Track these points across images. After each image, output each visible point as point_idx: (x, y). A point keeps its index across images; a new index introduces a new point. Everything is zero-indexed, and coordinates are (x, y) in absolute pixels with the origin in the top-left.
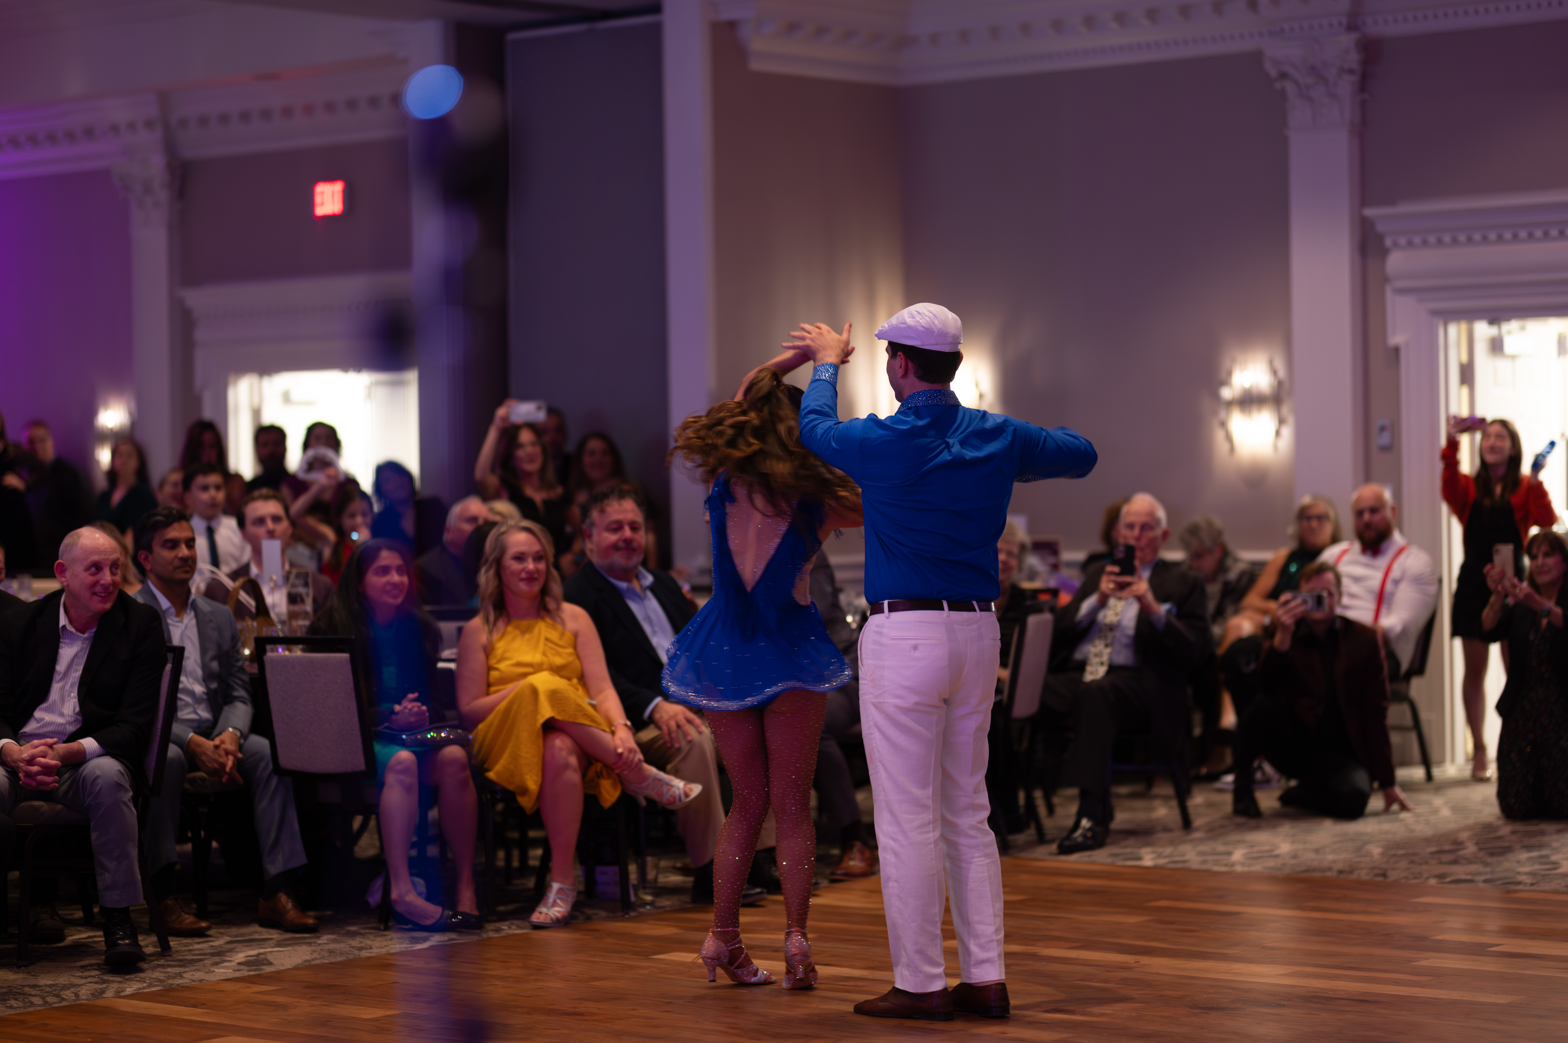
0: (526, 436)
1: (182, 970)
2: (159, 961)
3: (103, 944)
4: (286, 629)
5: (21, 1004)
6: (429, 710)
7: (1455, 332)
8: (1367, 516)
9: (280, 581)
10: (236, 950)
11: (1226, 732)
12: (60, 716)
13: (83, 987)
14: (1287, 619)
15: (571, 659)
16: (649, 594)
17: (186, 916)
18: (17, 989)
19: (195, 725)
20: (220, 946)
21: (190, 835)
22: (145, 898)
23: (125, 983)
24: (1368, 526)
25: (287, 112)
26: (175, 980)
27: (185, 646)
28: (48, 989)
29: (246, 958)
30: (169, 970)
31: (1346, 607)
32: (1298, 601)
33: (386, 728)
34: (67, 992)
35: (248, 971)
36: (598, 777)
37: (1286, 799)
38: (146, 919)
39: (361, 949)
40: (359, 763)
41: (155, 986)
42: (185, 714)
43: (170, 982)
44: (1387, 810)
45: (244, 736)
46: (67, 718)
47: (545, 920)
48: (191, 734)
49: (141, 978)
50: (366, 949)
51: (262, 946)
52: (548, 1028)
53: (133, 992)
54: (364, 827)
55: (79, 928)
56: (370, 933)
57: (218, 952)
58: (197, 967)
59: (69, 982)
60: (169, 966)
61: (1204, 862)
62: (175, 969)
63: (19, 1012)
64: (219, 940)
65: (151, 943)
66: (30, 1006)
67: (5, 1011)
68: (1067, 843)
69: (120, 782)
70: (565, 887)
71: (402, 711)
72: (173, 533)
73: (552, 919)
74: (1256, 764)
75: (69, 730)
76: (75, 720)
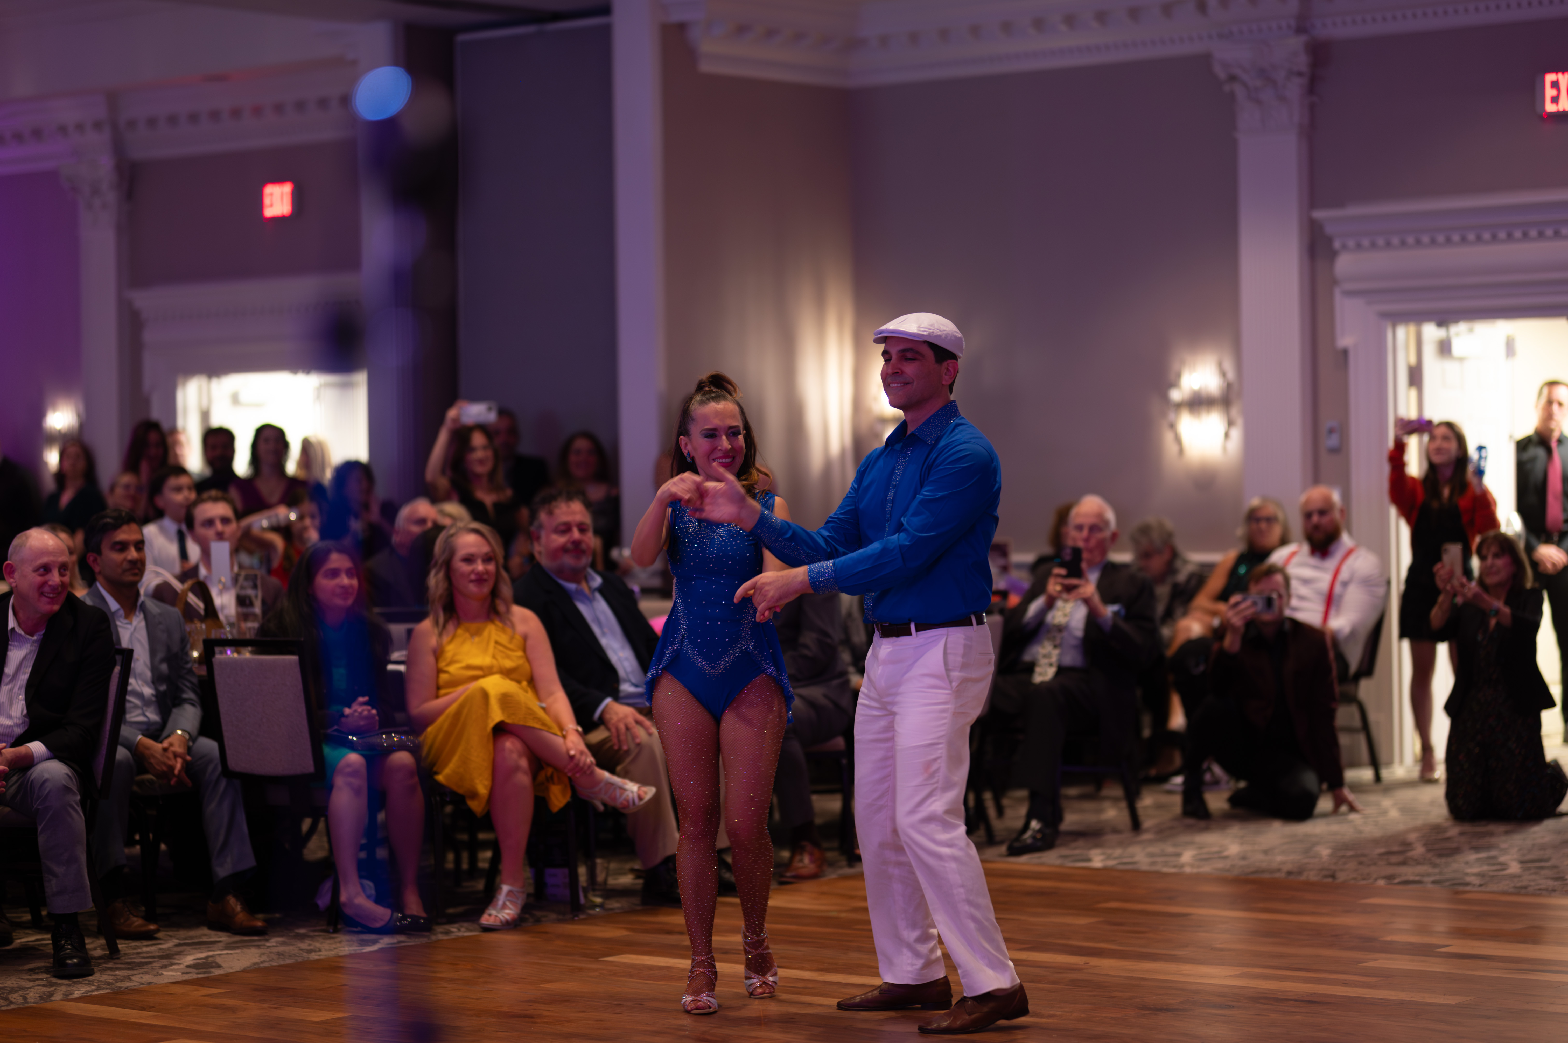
0: (478, 439)
1: (130, 972)
2: (107, 964)
3: (51, 946)
4: (235, 631)
6: (378, 714)
7: (1403, 334)
8: (1315, 519)
9: (229, 583)
10: (185, 953)
11: (1175, 734)
12: (7, 718)
13: (32, 990)
14: (1237, 621)
15: (521, 661)
16: (598, 596)
17: (135, 919)
19: (144, 727)
20: (169, 949)
21: (138, 837)
22: (93, 901)
23: (73, 986)
24: (1317, 527)
25: (236, 113)
26: (123, 982)
27: (134, 648)
29: (195, 961)
30: (117, 973)
31: (1294, 609)
32: (1248, 603)
33: (336, 730)
34: (15, 995)
35: (197, 974)
36: (549, 782)
37: (1235, 800)
38: (94, 923)
39: (310, 951)
40: (308, 766)
41: (104, 988)
42: (134, 716)
43: (119, 984)
44: (1335, 811)
45: (193, 739)
46: (15, 720)
47: (495, 922)
48: (140, 737)
49: (89, 981)
50: (315, 951)
51: (210, 949)
52: (497, 1031)
53: (81, 995)
54: (313, 829)
55: (27, 931)
56: (319, 936)
57: (167, 955)
58: (145, 970)
59: (17, 985)
60: (118, 969)
61: (1153, 863)
62: (123, 971)
64: (168, 942)
65: (98, 946)
68: (1017, 845)
69: (68, 786)
70: (514, 889)
71: (352, 714)
72: (123, 535)
73: (501, 922)
74: (1205, 765)
75: (17, 732)
76: (23, 723)
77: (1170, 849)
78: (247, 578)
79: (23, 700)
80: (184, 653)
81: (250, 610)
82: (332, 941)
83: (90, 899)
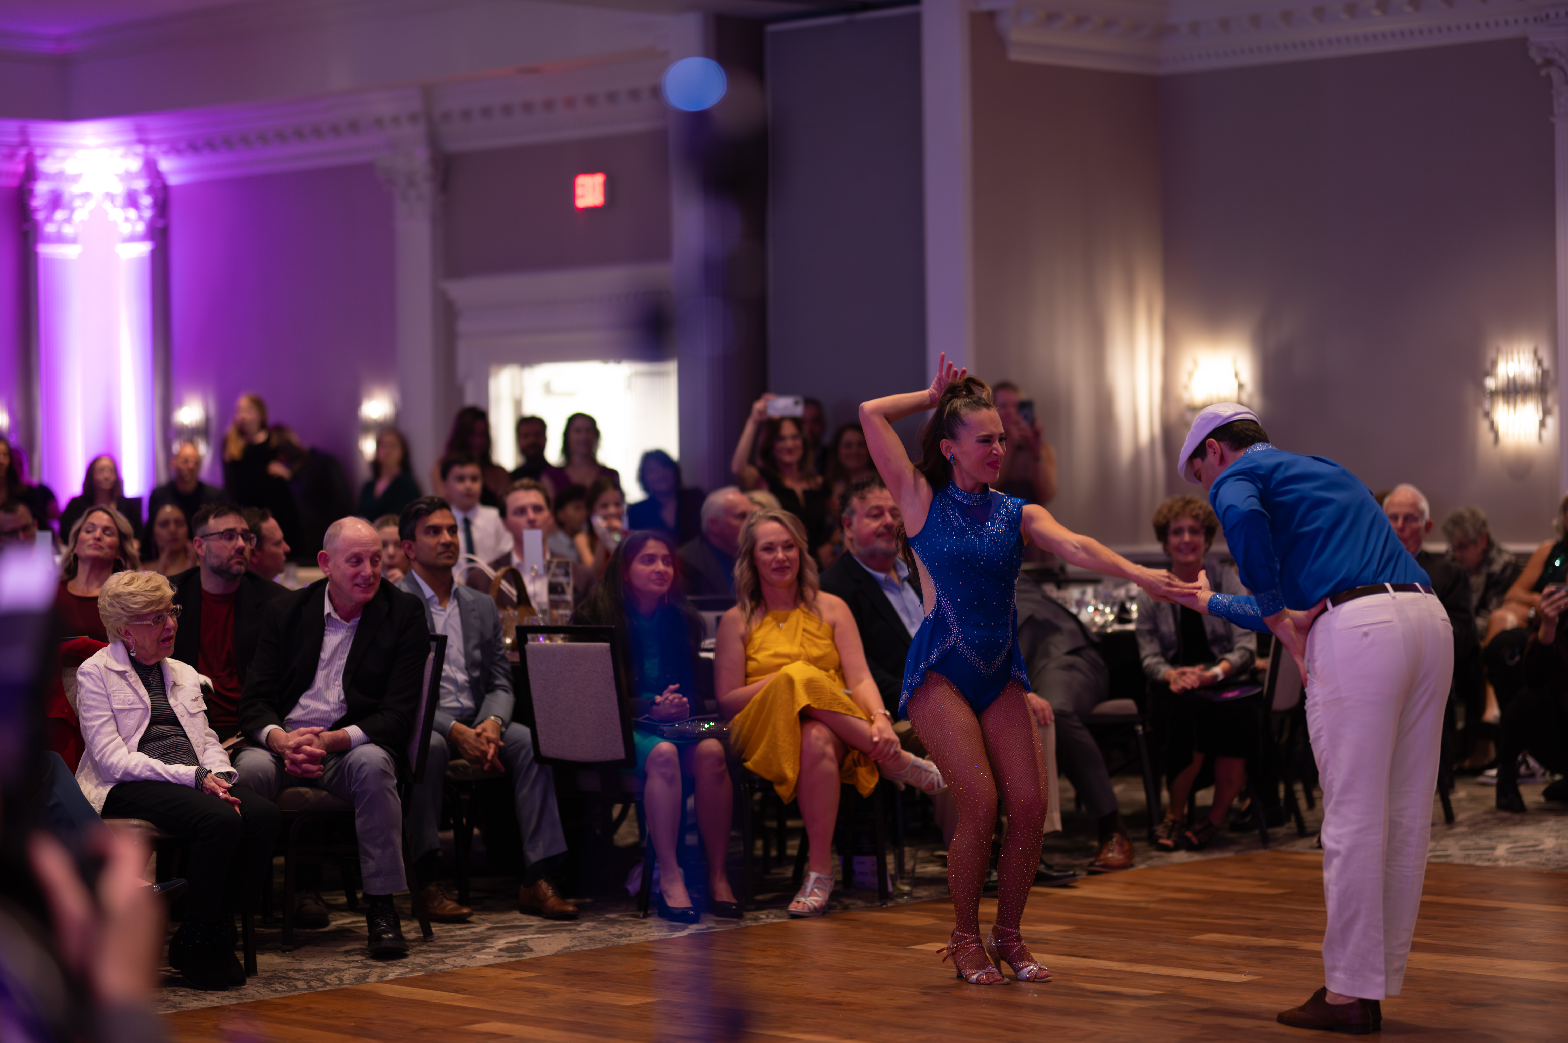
0: (788, 429)
1: (444, 955)
2: (421, 947)
3: (366, 929)
4: (547, 618)
5: (286, 988)
6: (689, 702)
9: (541, 571)
10: (498, 937)
11: (1489, 725)
12: (325, 704)
13: (347, 971)
14: (1551, 612)
15: (829, 650)
16: (907, 585)
17: (448, 902)
18: (283, 973)
19: (458, 712)
20: (481, 932)
21: (452, 822)
22: (408, 884)
23: (388, 968)
25: (549, 105)
26: (437, 965)
27: (448, 634)
28: (312, 973)
29: (507, 945)
30: (431, 955)
32: (1563, 593)
33: (647, 718)
34: (331, 977)
35: (509, 957)
36: (856, 766)
37: (1550, 793)
38: (409, 905)
39: (620, 936)
40: (619, 752)
41: (418, 971)
42: (448, 702)
43: (432, 967)
45: (506, 725)
46: (332, 706)
47: (803, 909)
48: (454, 722)
49: (404, 963)
50: (626, 936)
51: (522, 933)
52: (806, 1018)
53: (395, 977)
54: (623, 815)
55: (343, 913)
56: (629, 921)
57: (480, 938)
58: (459, 953)
59: (333, 966)
60: (431, 952)
61: (1468, 856)
62: (437, 954)
63: (283, 996)
64: (480, 927)
65: (413, 929)
66: (295, 990)
67: (270, 995)
69: (384, 769)
70: (823, 876)
71: (664, 702)
72: (437, 518)
73: (809, 908)
74: (1520, 758)
75: (334, 717)
76: (340, 708)
77: (1484, 843)
78: (559, 565)
79: (339, 686)
80: (497, 638)
81: (563, 597)
82: (642, 926)
83: (405, 882)
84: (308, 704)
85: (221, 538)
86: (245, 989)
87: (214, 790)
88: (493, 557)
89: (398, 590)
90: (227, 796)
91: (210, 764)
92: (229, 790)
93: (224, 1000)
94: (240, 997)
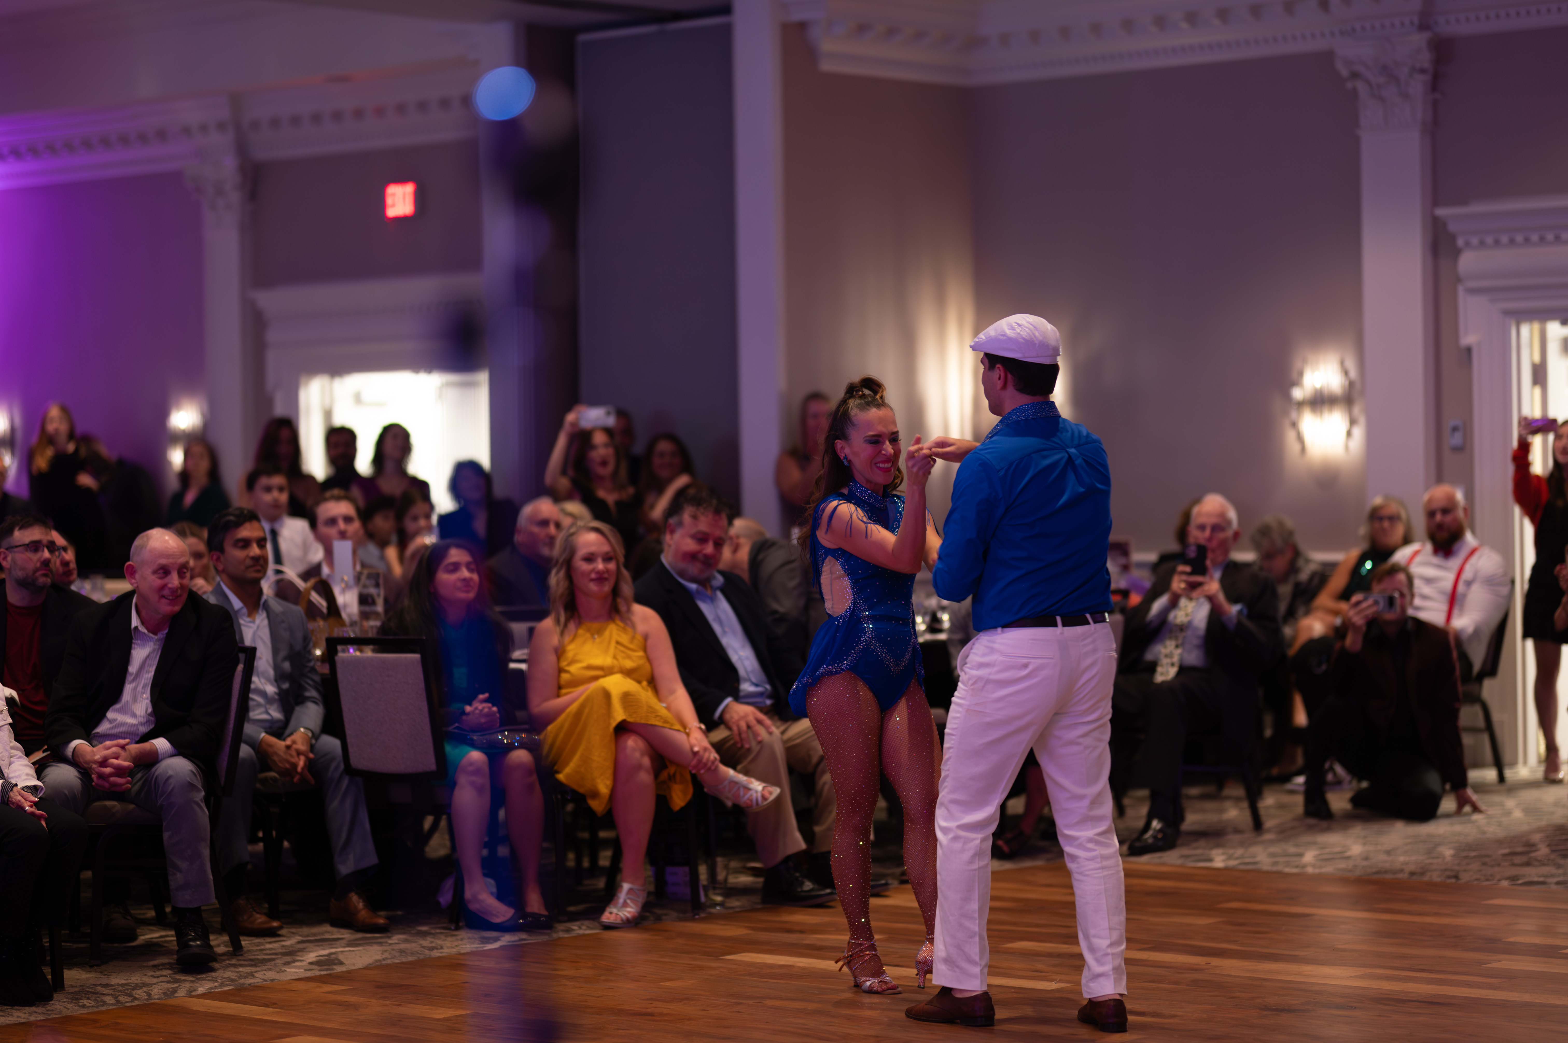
0: (599, 438)
1: (253, 969)
2: (231, 961)
3: (175, 943)
4: (357, 629)
5: (93, 1004)
6: (499, 711)
7: (1527, 332)
8: (1438, 517)
9: (351, 582)
10: (307, 950)
11: (1298, 732)
12: (132, 717)
13: (155, 986)
14: (1358, 620)
15: (641, 661)
16: (720, 595)
17: (258, 916)
18: (90, 988)
19: (267, 725)
20: (292, 946)
21: (261, 835)
22: (217, 897)
23: (197, 983)
24: (1440, 526)
25: (358, 114)
26: (247, 979)
27: (257, 647)
28: (120, 988)
29: (318, 958)
30: (241, 969)
31: (1418, 609)
32: (1370, 601)
33: (457, 728)
34: (139, 992)
35: (320, 970)
36: (671, 781)
37: (1357, 800)
38: (219, 919)
39: (432, 949)
40: (429, 764)
41: (227, 985)
42: (256, 714)
43: (242, 981)
44: (1459, 811)
45: (315, 737)
46: (140, 719)
47: (616, 920)
48: (263, 735)
49: (213, 977)
50: (437, 949)
51: (333, 946)
52: (618, 1029)
53: (204, 992)
54: (435, 827)
55: (152, 928)
56: (441, 933)
57: (290, 952)
58: (268, 967)
59: (142, 981)
60: (241, 965)
61: (1275, 863)
62: (246, 968)
63: (91, 1011)
64: (290, 939)
65: (222, 943)
66: (102, 1006)
67: (77, 1010)
68: (1137, 844)
69: (191, 782)
70: (635, 887)
71: (473, 712)
72: (246, 531)
73: (622, 920)
74: (1327, 765)
75: (142, 731)
76: (148, 721)
77: (1292, 850)
78: (369, 576)
79: (147, 699)
80: (307, 651)
81: (372, 609)
82: (454, 938)
83: (214, 896)
84: (115, 718)
85: (27, 550)
86: (52, 1004)
87: (20, 804)
88: (302, 568)
89: (206, 602)
90: (34, 809)
91: (16, 777)
92: (35, 804)
93: (31, 1016)
94: (47, 1012)
